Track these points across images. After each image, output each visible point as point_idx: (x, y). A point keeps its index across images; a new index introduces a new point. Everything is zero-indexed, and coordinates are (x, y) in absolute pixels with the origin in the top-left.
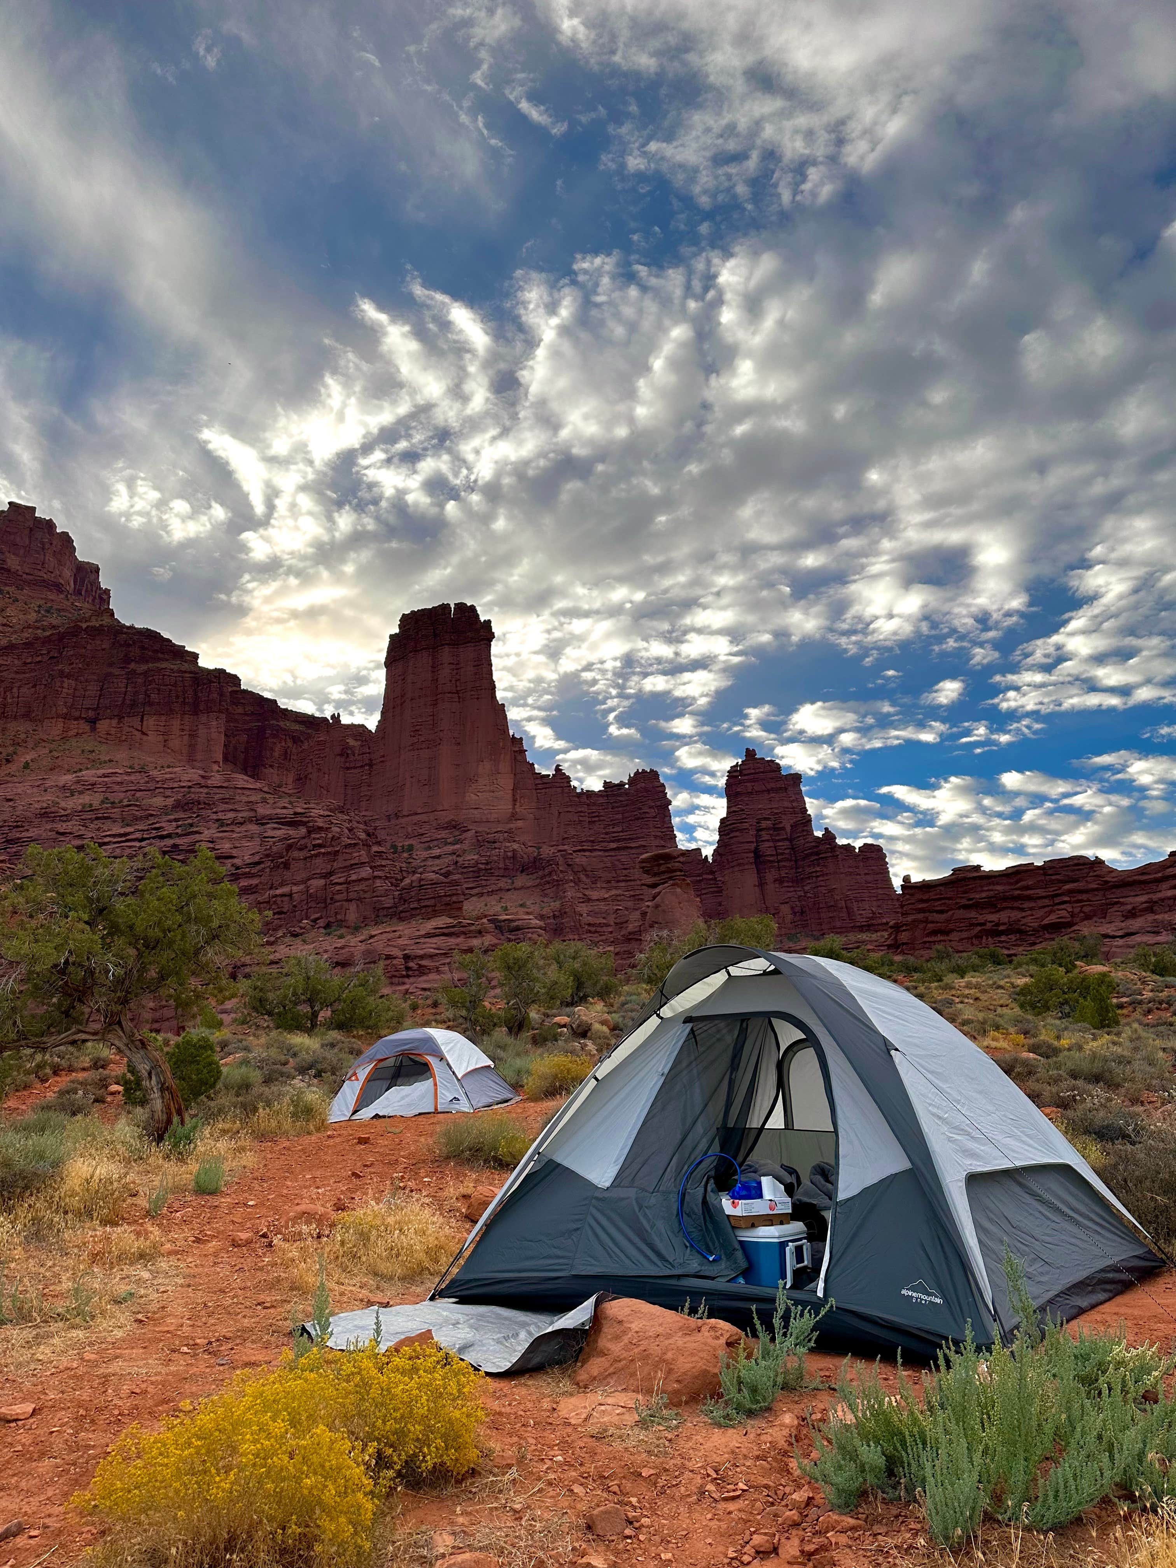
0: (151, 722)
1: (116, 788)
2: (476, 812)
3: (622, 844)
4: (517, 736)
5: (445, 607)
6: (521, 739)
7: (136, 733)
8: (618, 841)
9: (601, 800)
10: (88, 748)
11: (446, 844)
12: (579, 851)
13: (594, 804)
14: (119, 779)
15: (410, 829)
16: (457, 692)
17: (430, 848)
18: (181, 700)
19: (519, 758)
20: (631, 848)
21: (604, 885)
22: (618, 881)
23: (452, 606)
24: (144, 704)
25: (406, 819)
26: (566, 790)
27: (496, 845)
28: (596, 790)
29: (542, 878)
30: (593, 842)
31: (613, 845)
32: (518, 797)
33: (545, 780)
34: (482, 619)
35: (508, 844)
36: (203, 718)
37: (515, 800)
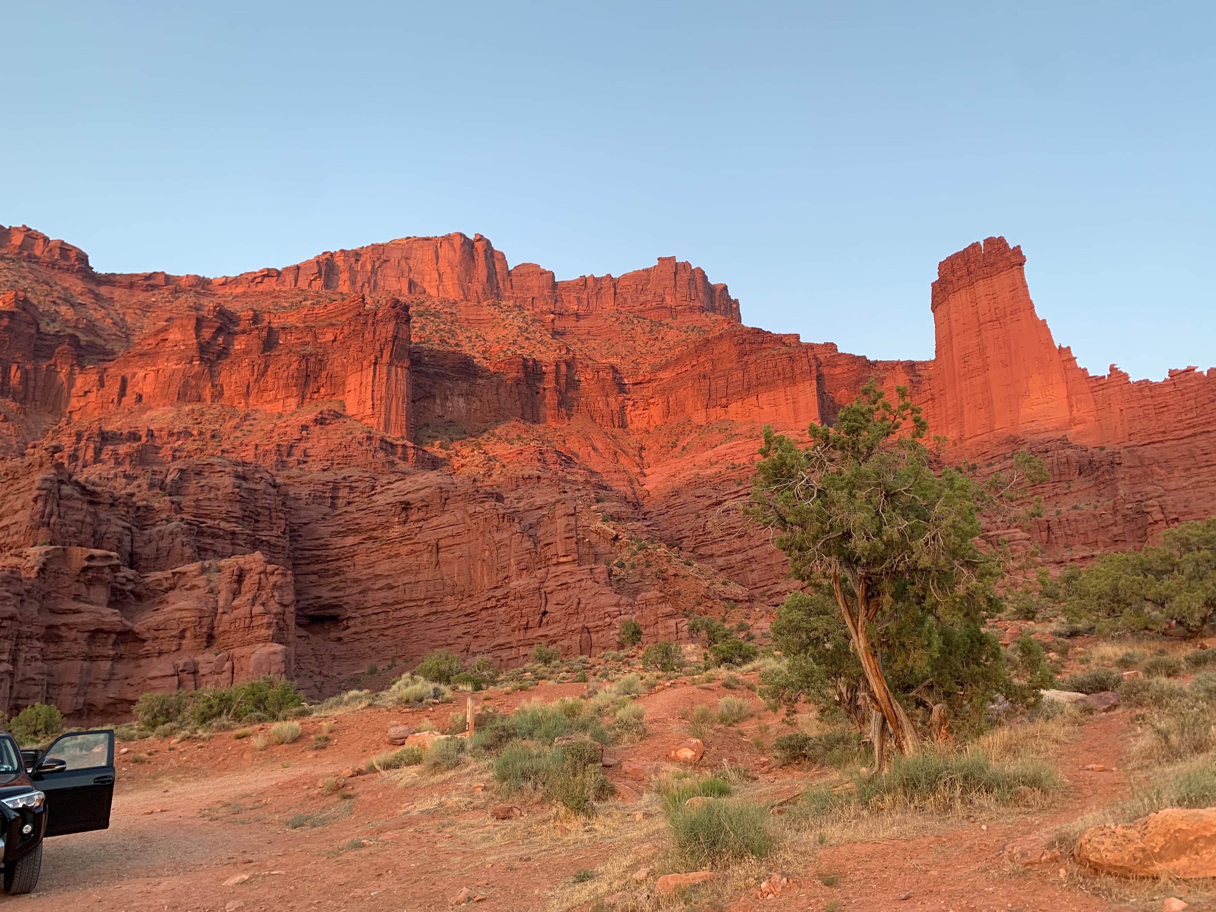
0: (764, 398)
1: (740, 455)
2: (1033, 424)
3: (1199, 430)
4: (1064, 346)
5: (975, 246)
6: (1069, 348)
7: (755, 409)
8: (1194, 427)
9: (1167, 390)
10: (724, 427)
11: (1006, 459)
12: (1149, 444)
13: (1160, 395)
14: (741, 448)
15: (974, 450)
16: (998, 319)
17: (991, 464)
18: (782, 376)
19: (1068, 366)
20: (1209, 432)
21: (1183, 474)
22: (1199, 468)
23: (982, 243)
24: (756, 386)
25: (970, 441)
26: (1126, 387)
27: (1049, 454)
28: (1161, 380)
29: (1096, 479)
30: (1164, 432)
31: (1188, 432)
32: (1074, 403)
33: (1101, 382)
34: (1011, 247)
35: (1060, 451)
36: (801, 387)
37: (1071, 406)
